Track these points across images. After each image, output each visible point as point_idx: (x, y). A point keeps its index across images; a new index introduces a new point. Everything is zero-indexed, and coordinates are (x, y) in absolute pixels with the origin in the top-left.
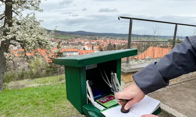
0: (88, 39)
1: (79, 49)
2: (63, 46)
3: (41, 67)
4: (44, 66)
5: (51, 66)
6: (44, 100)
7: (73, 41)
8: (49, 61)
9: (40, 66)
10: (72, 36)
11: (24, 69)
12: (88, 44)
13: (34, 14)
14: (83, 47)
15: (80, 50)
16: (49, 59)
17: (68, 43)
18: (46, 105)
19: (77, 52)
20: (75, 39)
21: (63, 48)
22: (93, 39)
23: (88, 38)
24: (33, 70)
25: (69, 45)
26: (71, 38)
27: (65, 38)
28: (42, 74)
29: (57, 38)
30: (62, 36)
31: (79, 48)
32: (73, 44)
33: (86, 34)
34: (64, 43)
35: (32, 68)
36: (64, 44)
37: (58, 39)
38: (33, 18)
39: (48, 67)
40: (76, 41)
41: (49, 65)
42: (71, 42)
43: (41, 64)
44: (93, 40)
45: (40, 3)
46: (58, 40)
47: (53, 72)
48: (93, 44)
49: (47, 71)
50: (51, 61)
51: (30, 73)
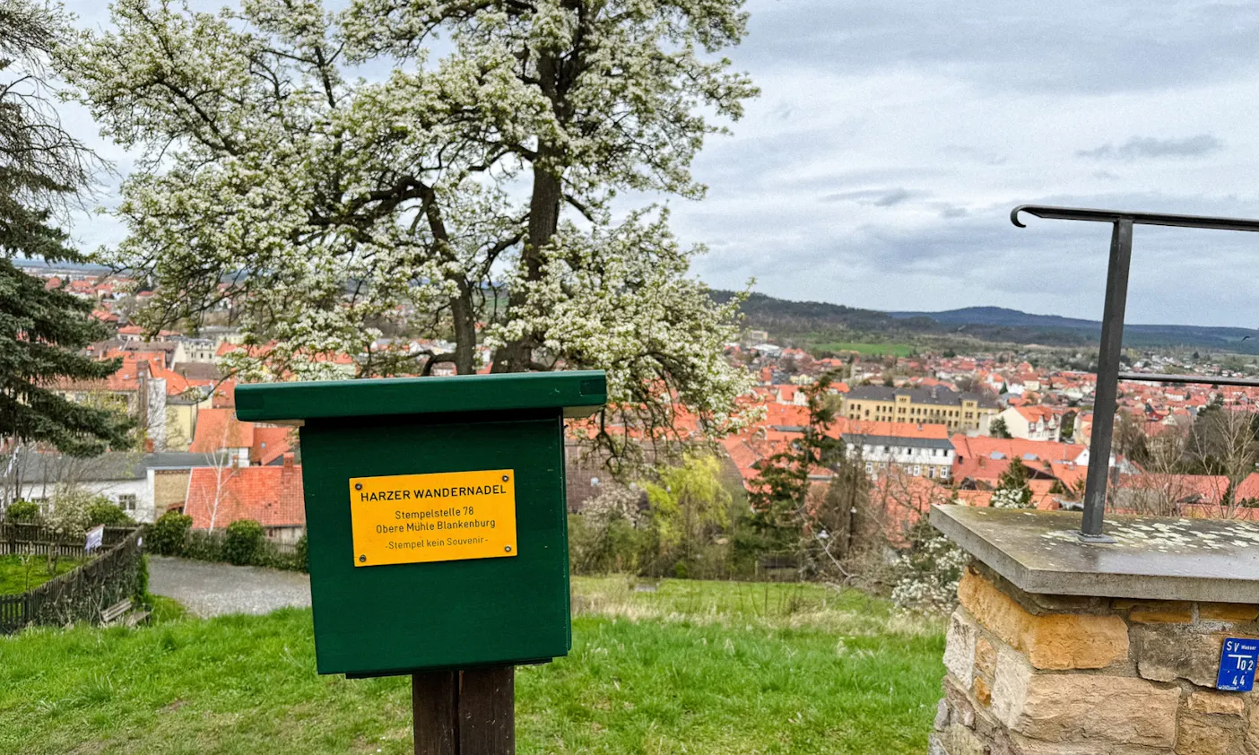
0: (1034, 363)
1: (962, 426)
2: (856, 402)
3: (710, 515)
4: (722, 513)
5: (760, 517)
6: (623, 697)
7: (923, 373)
8: (752, 482)
9: (701, 509)
10: (924, 343)
11: (620, 517)
12: (1031, 397)
13: (666, 210)
14: (989, 418)
15: (972, 434)
16: (753, 474)
17: (889, 384)
18: (622, 728)
19: (945, 446)
20: (943, 361)
21: (855, 412)
22: (1075, 367)
23: (1034, 356)
24: (664, 529)
25: (893, 398)
26: (913, 356)
27: (876, 350)
28: (706, 559)
29: (822, 348)
30: (857, 338)
31: (962, 419)
32: (919, 394)
33: (1026, 330)
34: (866, 383)
35: (663, 513)
36: (866, 390)
37: (831, 356)
38: (656, 237)
39: (747, 519)
40: (947, 375)
41: (752, 510)
42: (911, 381)
43: (710, 497)
44: (1073, 373)
45: (696, 149)
46: (827, 360)
47: (773, 560)
48: (1073, 404)
49: (738, 544)
50: (767, 489)
51: (645, 543)
